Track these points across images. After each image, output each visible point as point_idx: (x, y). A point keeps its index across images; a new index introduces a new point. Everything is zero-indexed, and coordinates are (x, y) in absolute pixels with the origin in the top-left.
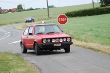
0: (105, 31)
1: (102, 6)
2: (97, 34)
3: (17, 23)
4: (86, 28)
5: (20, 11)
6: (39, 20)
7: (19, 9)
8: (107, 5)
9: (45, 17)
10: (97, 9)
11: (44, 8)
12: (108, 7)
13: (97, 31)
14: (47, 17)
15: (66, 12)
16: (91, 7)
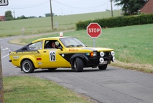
0: (146, 48)
1: (126, 14)
2: (138, 52)
3: (10, 36)
4: (115, 44)
5: (9, 20)
6: (40, 32)
7: (8, 18)
8: (132, 13)
9: (48, 29)
10: (120, 18)
11: (40, 17)
12: (135, 16)
13: (135, 48)
14: (51, 28)
15: (77, 22)
16: (108, 16)
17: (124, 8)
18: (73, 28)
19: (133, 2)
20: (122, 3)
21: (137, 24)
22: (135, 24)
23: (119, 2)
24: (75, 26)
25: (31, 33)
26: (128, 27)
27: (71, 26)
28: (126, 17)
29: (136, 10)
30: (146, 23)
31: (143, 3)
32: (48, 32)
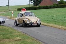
1: (34, 6)
6: (4, 11)
8: (36, 5)
9: (7, 10)
10: (32, 7)
14: (8, 10)
15: (18, 8)
16: (28, 6)
17: (34, 4)
18: (16, 10)
19: (37, 2)
20: (33, 2)
21: (38, 9)
22: (37, 9)
23: (32, 2)
24: (17, 9)
25: (1, 12)
26: (35, 10)
27: (15, 10)
28: (34, 7)
29: (38, 4)
30: (41, 9)
31: (40, 2)
32: (7, 11)
